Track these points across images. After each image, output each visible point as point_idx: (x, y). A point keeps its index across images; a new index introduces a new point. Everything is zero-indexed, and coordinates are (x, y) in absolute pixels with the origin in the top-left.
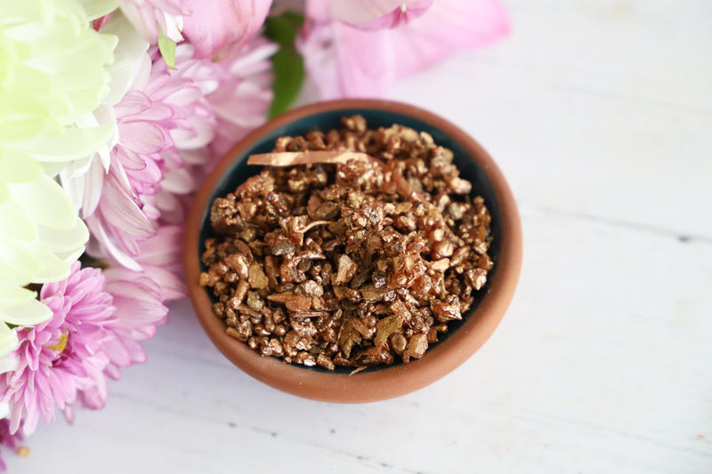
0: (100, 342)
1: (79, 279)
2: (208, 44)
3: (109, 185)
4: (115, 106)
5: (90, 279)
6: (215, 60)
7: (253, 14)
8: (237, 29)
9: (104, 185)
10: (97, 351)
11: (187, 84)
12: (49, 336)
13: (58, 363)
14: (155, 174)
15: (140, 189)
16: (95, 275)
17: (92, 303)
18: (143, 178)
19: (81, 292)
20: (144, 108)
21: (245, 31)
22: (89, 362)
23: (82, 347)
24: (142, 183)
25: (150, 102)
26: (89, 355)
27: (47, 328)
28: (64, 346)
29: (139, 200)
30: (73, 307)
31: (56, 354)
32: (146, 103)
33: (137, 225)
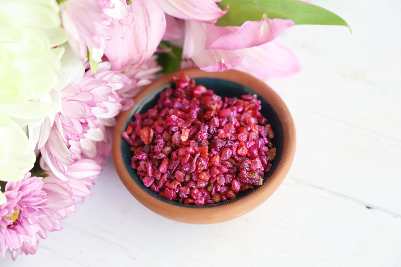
0: (36, 218)
1: (28, 182)
2: (119, 63)
3: (53, 133)
4: (61, 91)
5: (35, 183)
6: (123, 73)
7: (146, 51)
8: (136, 57)
9: (51, 132)
10: (35, 223)
11: (104, 84)
12: (6, 212)
13: (11, 227)
14: (79, 130)
15: (70, 137)
16: (38, 182)
17: (34, 196)
18: (72, 132)
19: (28, 190)
20: (77, 94)
21: (140, 59)
22: (30, 228)
23: (26, 219)
24: (72, 134)
25: (81, 91)
26: (30, 224)
27: (7, 207)
28: (16, 217)
29: (68, 143)
30: (22, 198)
31: (10, 222)
32: (78, 91)
33: (65, 157)
